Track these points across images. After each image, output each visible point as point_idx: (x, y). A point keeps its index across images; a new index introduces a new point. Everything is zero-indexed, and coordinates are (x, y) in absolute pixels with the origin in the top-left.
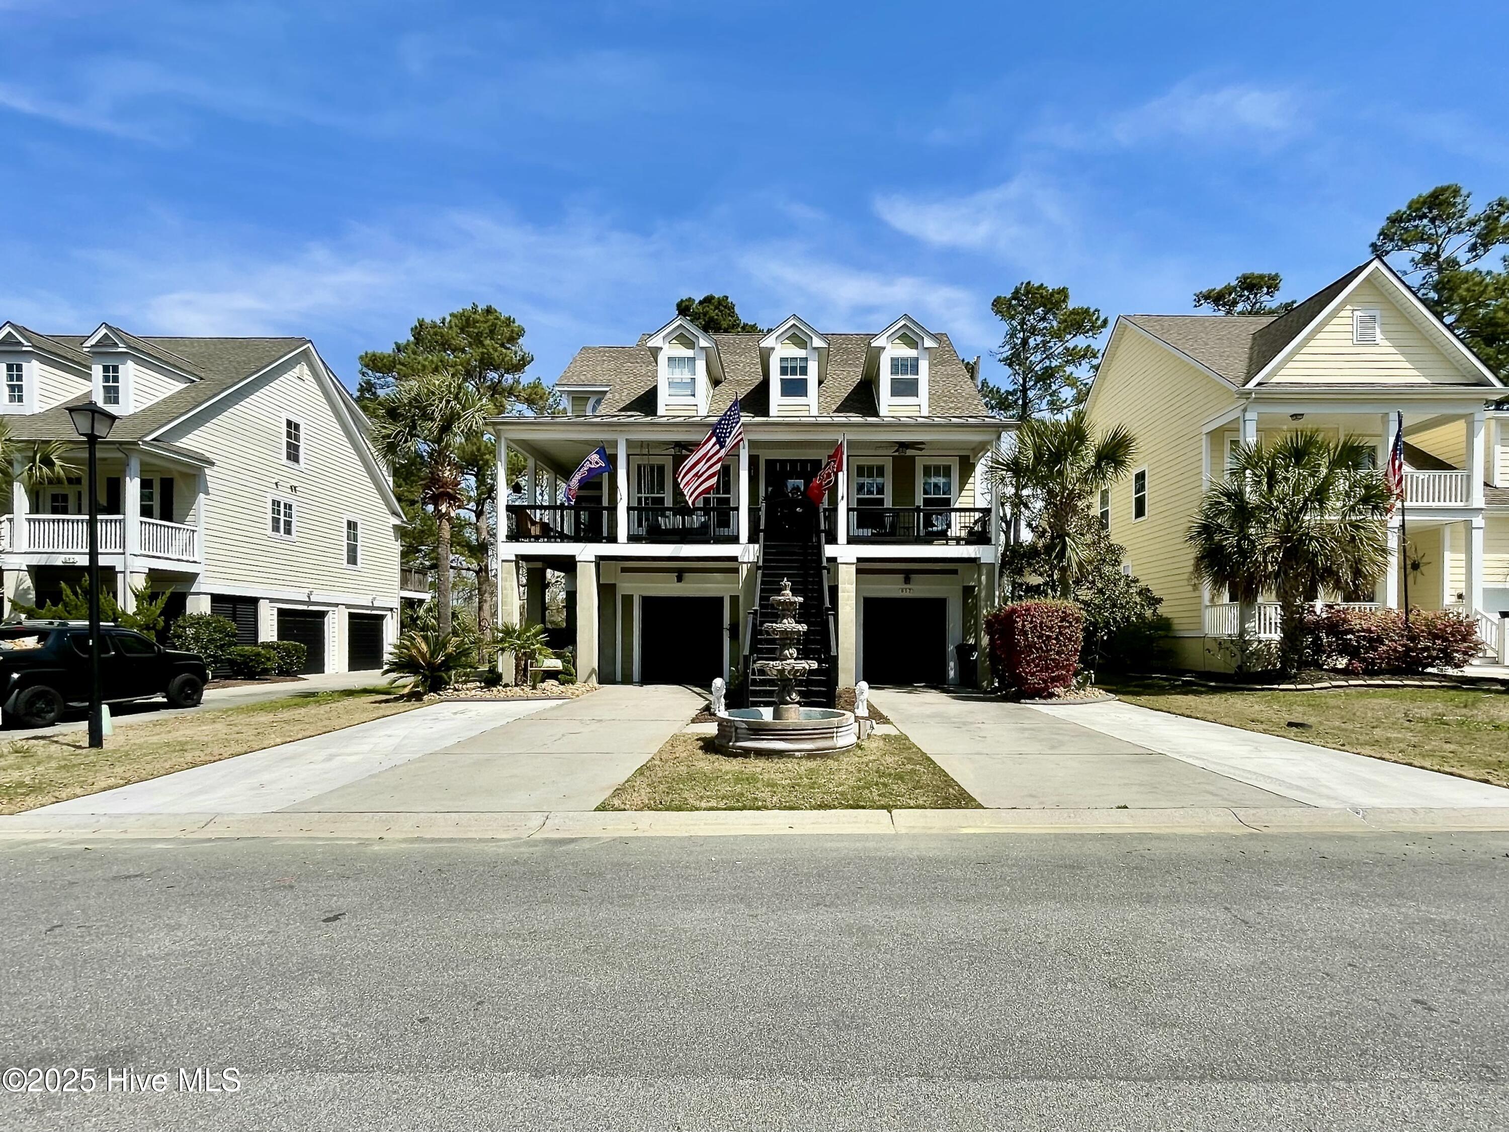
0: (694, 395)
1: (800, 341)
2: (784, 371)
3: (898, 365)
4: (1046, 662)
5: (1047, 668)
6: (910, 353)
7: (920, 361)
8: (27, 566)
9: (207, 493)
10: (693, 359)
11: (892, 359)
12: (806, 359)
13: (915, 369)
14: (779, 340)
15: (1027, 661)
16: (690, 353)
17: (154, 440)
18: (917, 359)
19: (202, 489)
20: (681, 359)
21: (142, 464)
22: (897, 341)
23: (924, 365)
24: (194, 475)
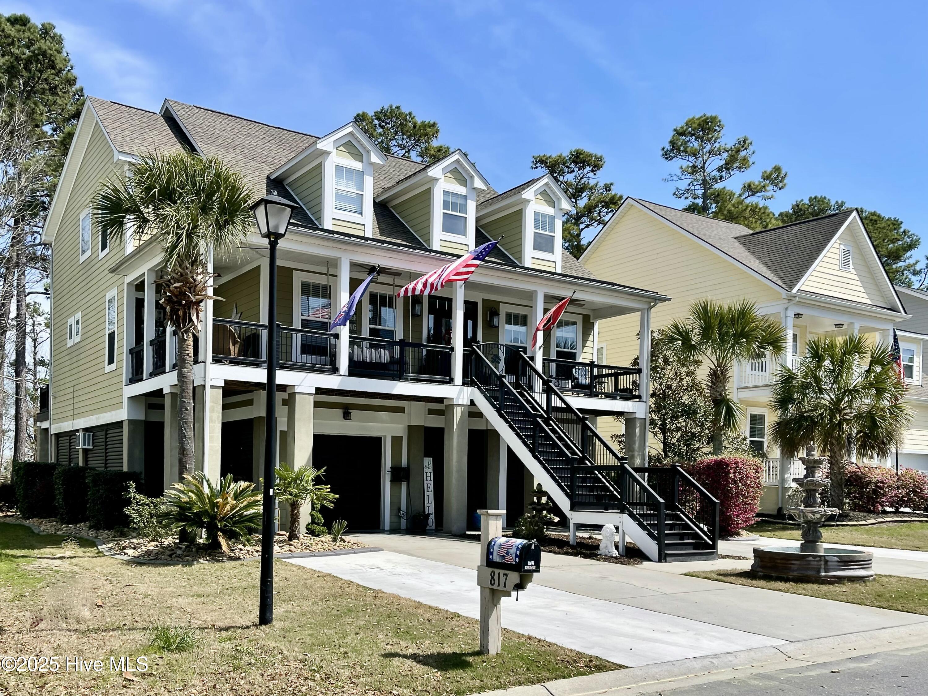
0: (361, 214)
1: (463, 179)
2: (446, 205)
3: (539, 219)
6: (548, 210)
7: (556, 220)
10: (361, 174)
11: (535, 214)
12: (466, 198)
13: (551, 226)
16: (357, 165)
18: (554, 218)
20: (350, 171)
22: (539, 196)
23: (559, 225)
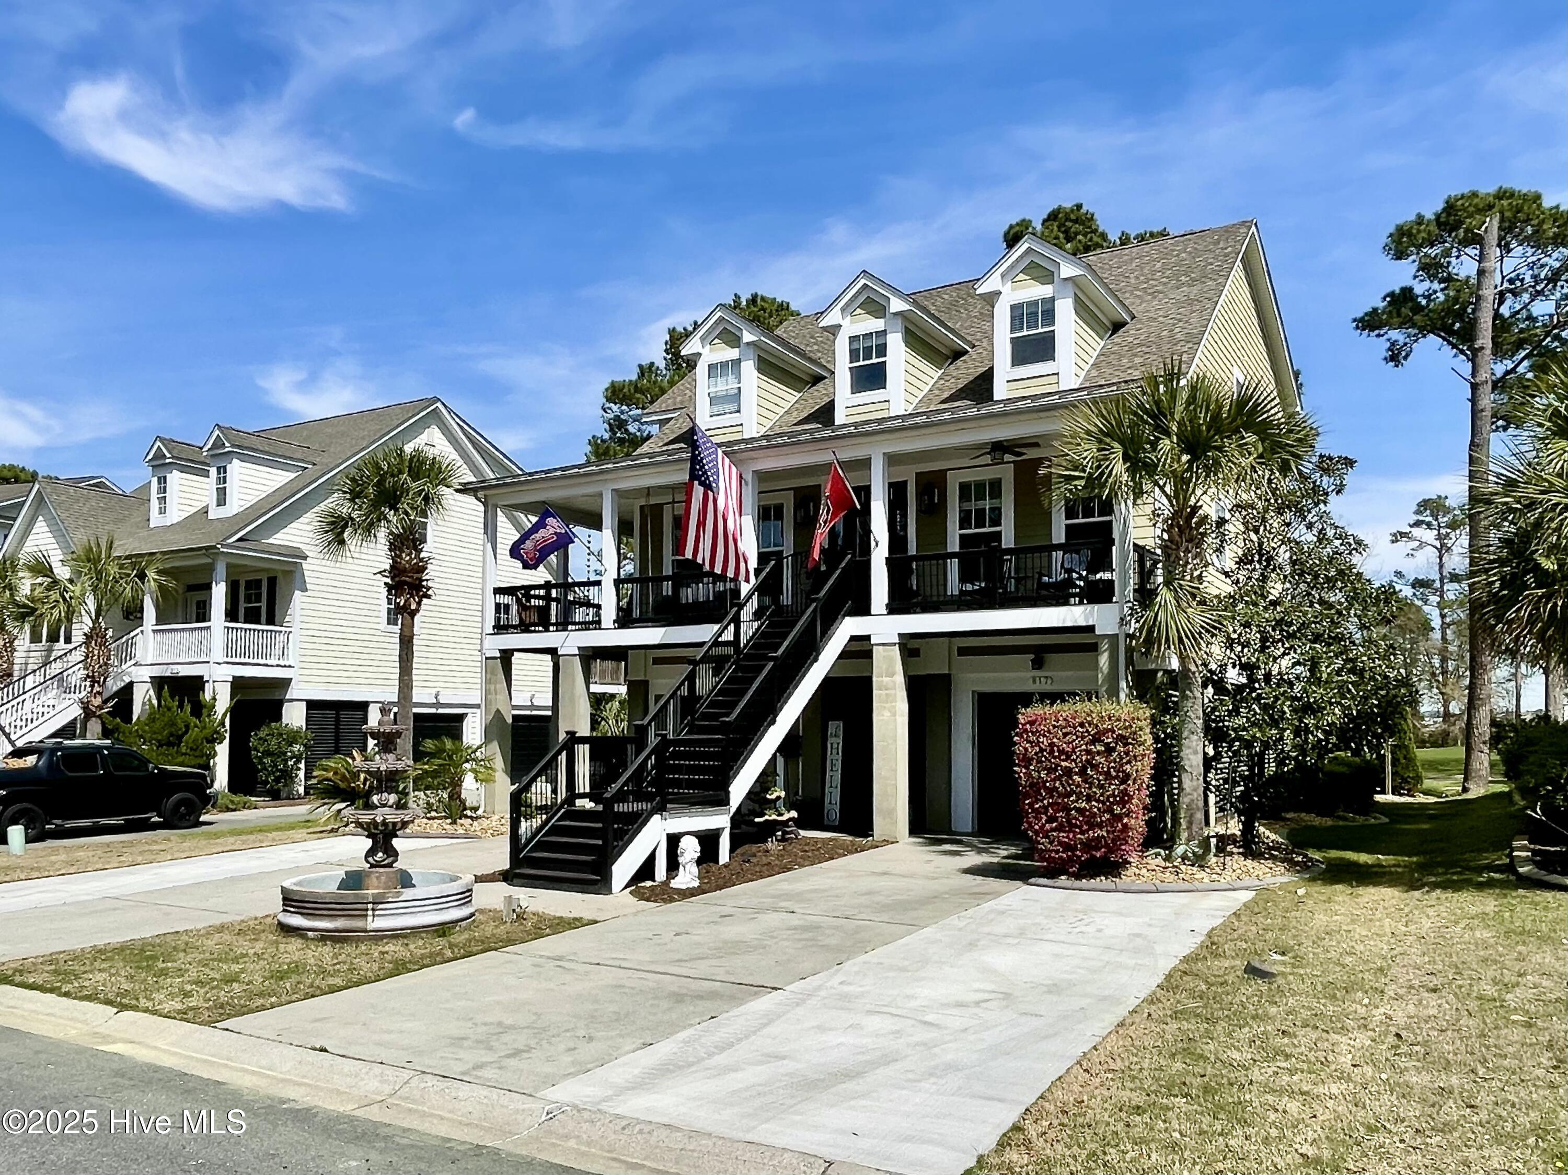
0: (739, 411)
1: (875, 307)
2: (854, 355)
3: (1022, 315)
4: (1068, 814)
5: (1071, 826)
6: (1040, 291)
7: (1056, 302)
8: (151, 677)
9: (304, 590)
10: (737, 363)
11: (1013, 308)
12: (884, 333)
13: (1049, 316)
14: (847, 313)
15: (1034, 810)
17: (240, 540)
18: (1053, 299)
19: (297, 585)
20: (724, 364)
21: (229, 566)
22: (1022, 277)
23: (1065, 309)
24: (291, 571)
